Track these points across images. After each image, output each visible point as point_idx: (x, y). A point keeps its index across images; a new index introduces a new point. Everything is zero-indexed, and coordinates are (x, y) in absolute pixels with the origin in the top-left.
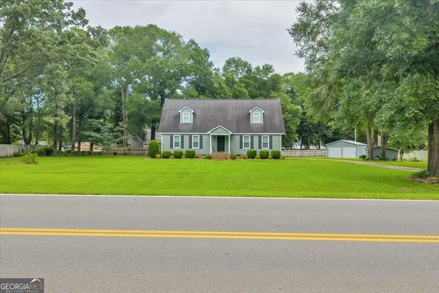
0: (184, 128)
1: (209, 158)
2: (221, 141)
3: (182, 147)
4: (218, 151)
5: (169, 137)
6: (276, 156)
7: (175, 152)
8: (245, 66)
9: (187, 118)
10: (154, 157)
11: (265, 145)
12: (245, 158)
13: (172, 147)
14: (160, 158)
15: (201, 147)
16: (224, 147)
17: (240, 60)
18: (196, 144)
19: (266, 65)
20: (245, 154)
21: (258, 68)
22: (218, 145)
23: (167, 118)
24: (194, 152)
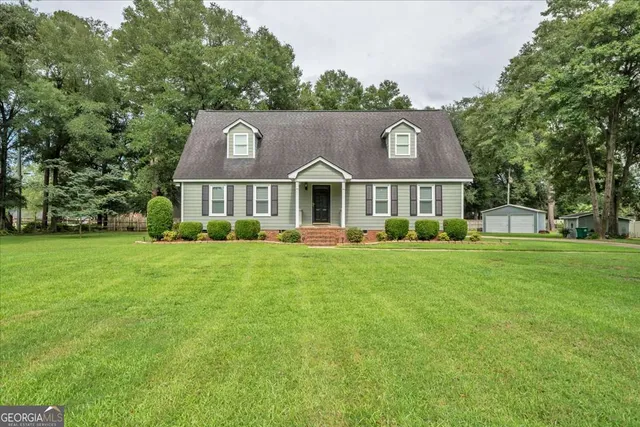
0: (236, 168)
1: (294, 238)
2: (321, 199)
3: (230, 213)
4: (315, 220)
5: (199, 188)
6: (456, 235)
7: (211, 225)
8: (352, 86)
9: (241, 144)
10: (160, 238)
11: (426, 205)
12: (380, 238)
13: (205, 213)
14: (175, 239)
15: (275, 214)
16: (328, 212)
17: (343, 74)
18: (262, 205)
19: (386, 83)
20: (381, 227)
21: (372, 89)
22: (315, 208)
23: (197, 148)
24: (256, 225)
